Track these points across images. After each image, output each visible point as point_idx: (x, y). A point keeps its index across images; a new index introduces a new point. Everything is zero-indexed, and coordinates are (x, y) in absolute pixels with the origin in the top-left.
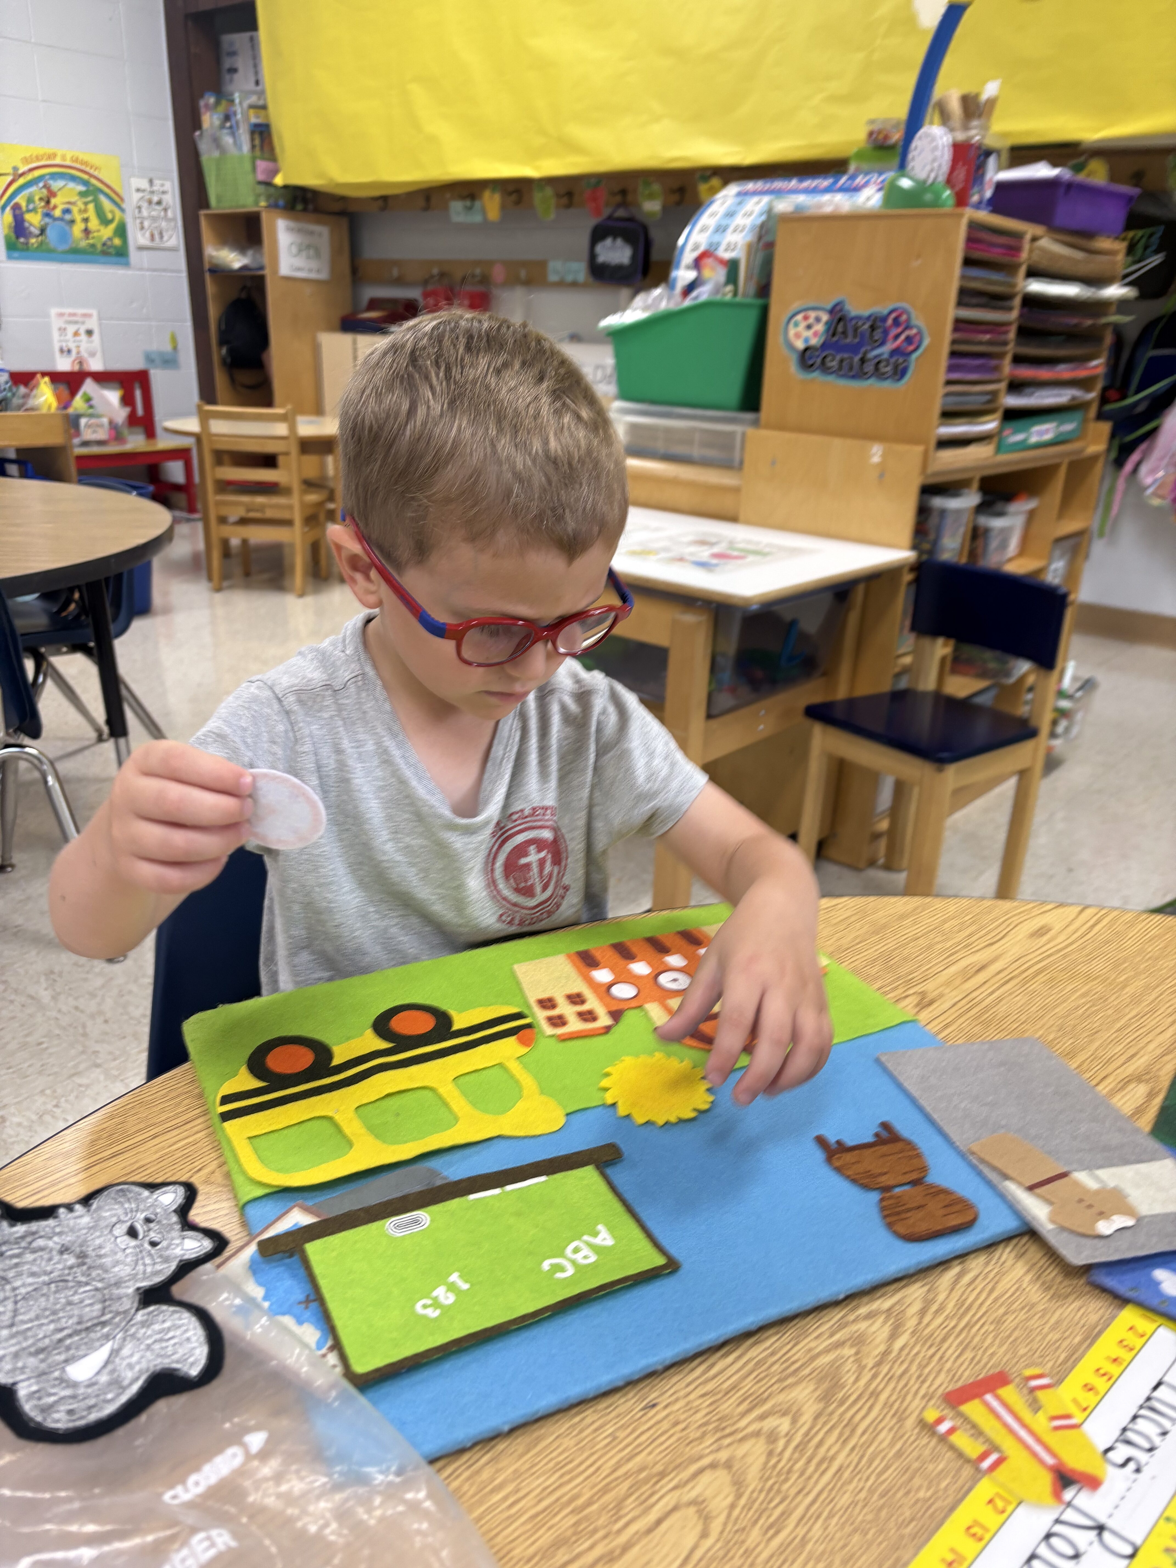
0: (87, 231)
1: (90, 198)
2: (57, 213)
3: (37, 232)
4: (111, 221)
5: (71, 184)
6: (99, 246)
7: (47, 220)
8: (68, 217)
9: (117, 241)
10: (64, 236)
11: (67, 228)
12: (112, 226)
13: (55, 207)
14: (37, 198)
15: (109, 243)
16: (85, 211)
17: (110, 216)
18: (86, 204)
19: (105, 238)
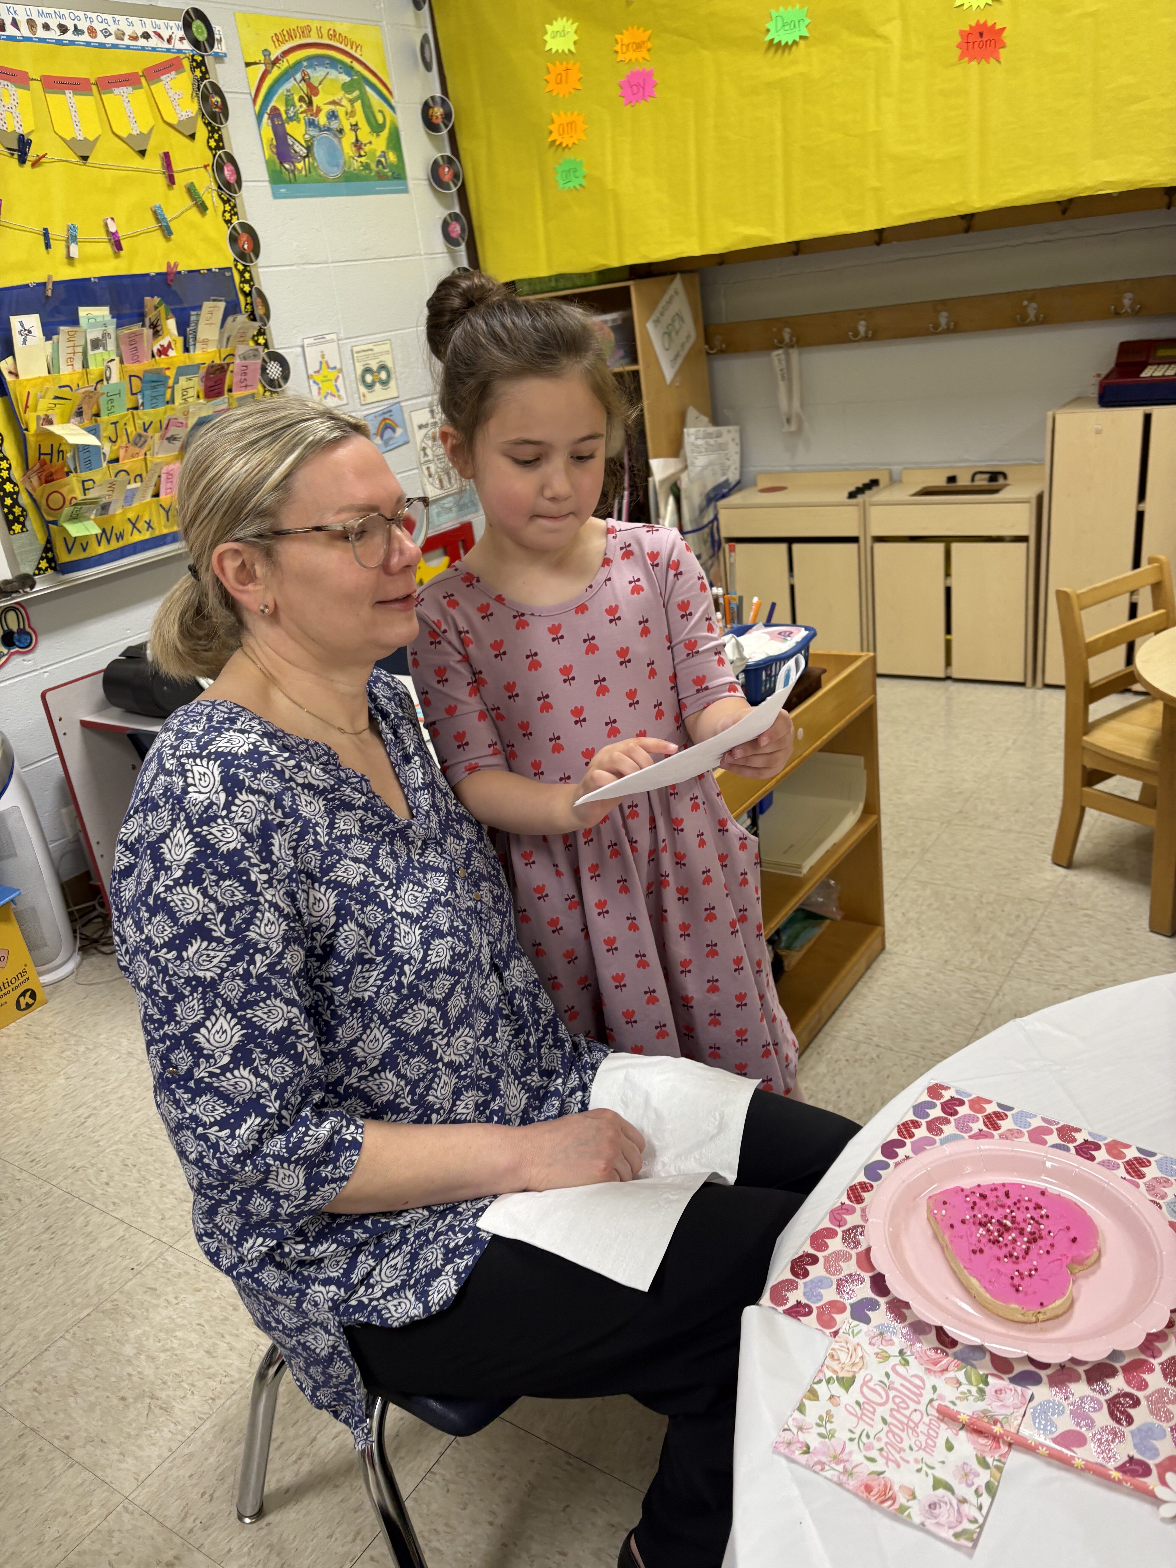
0: (358, 144)
1: (356, 93)
2: (322, 119)
3: (304, 152)
4: (382, 127)
5: (333, 74)
6: (373, 166)
7: (313, 132)
8: (334, 125)
9: (392, 157)
10: (334, 153)
11: (336, 141)
12: (385, 134)
13: (319, 110)
14: (296, 98)
15: (383, 160)
16: (352, 114)
17: (380, 120)
18: (352, 102)
19: (378, 153)
